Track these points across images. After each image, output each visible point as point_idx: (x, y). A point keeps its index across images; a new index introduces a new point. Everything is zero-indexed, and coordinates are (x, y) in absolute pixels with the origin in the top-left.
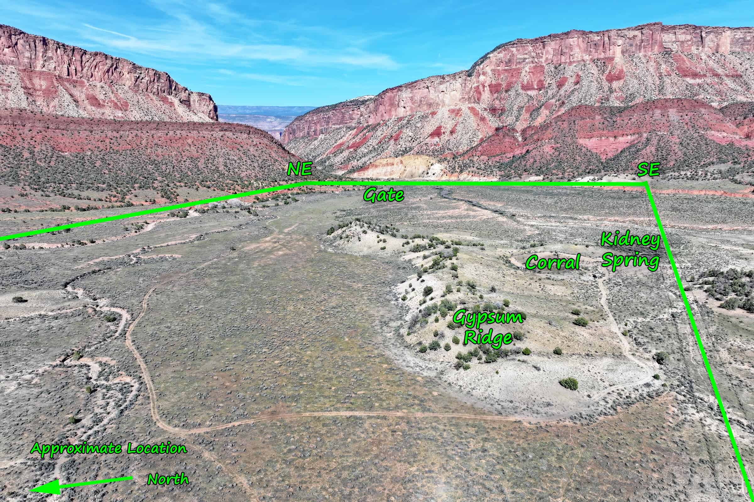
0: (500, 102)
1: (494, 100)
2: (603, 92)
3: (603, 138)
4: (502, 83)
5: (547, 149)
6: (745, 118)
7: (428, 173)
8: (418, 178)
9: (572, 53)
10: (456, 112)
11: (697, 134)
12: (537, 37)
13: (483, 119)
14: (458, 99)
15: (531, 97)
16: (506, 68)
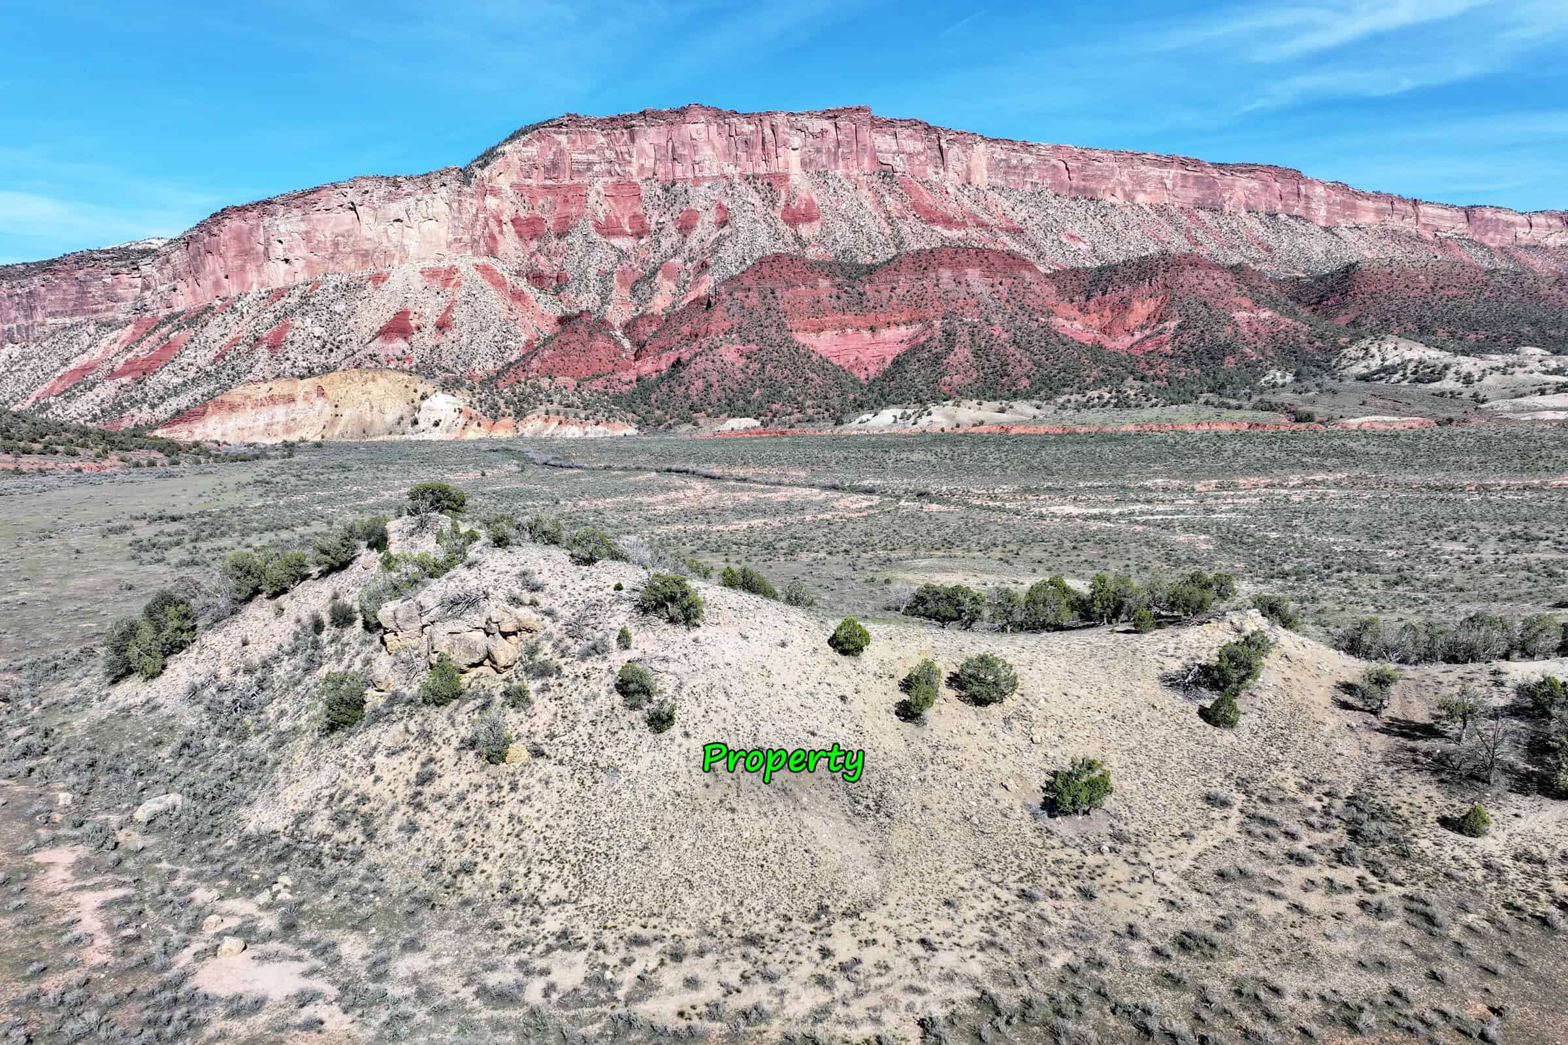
0: (550, 260)
1: (533, 254)
2: (786, 244)
3: (849, 331)
4: (545, 216)
5: (730, 354)
6: (1088, 299)
7: (415, 422)
8: (386, 438)
9: (697, 159)
10: (446, 277)
11: (1036, 324)
12: (614, 115)
13: (518, 296)
14: (443, 242)
15: (622, 251)
16: (548, 182)
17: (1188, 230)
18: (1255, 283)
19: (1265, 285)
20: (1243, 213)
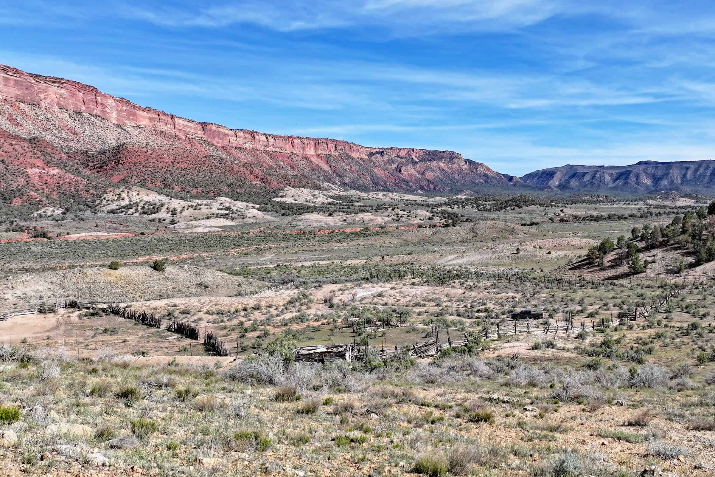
17: (10, 115)
18: (49, 150)
19: (57, 153)
20: (56, 109)
